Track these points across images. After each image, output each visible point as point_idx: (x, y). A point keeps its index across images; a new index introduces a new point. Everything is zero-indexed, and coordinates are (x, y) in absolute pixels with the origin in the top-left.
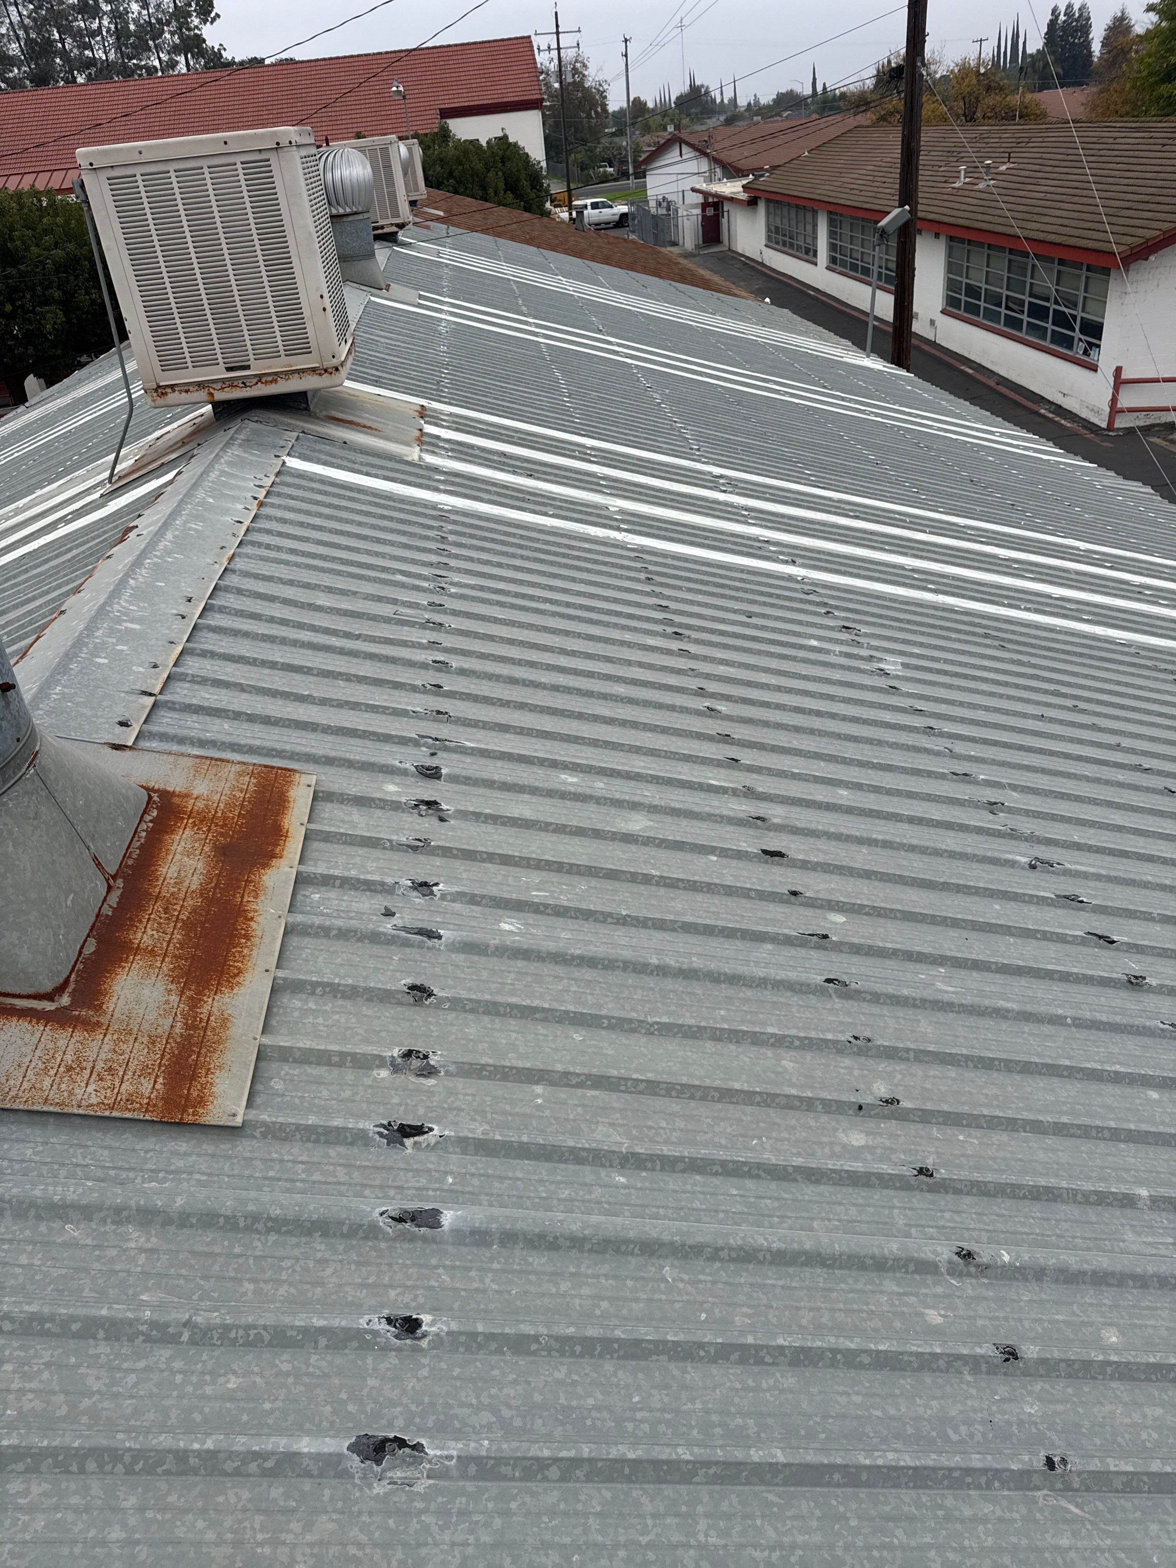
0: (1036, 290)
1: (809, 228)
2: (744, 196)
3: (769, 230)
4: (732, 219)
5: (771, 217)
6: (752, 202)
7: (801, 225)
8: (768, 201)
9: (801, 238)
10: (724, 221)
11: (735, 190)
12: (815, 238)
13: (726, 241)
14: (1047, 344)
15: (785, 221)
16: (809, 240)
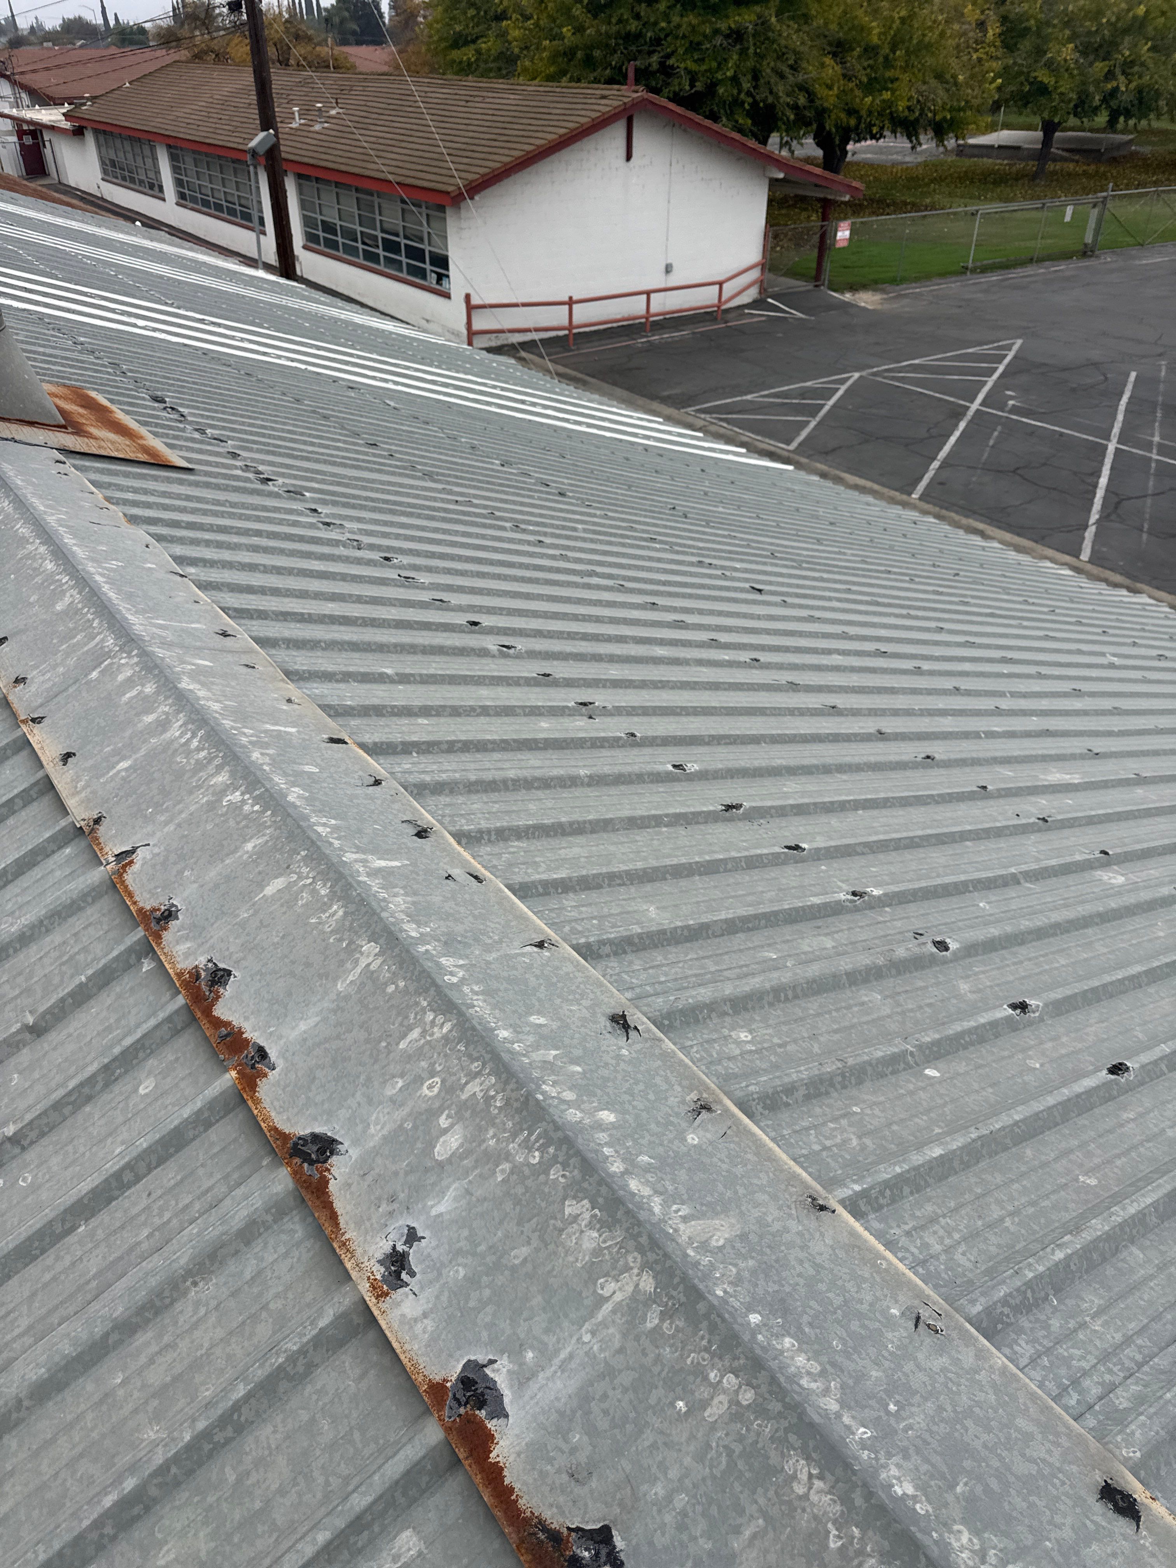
0: (385, 226)
1: (149, 161)
2: (67, 125)
3: (103, 163)
4: (56, 149)
5: (103, 150)
6: (78, 132)
7: (139, 160)
8: (96, 132)
9: (142, 172)
10: (47, 151)
11: (53, 118)
12: (158, 173)
13: (55, 175)
14: (404, 275)
15: (121, 154)
16: (151, 175)
